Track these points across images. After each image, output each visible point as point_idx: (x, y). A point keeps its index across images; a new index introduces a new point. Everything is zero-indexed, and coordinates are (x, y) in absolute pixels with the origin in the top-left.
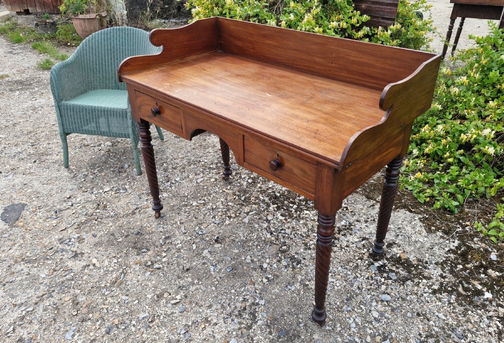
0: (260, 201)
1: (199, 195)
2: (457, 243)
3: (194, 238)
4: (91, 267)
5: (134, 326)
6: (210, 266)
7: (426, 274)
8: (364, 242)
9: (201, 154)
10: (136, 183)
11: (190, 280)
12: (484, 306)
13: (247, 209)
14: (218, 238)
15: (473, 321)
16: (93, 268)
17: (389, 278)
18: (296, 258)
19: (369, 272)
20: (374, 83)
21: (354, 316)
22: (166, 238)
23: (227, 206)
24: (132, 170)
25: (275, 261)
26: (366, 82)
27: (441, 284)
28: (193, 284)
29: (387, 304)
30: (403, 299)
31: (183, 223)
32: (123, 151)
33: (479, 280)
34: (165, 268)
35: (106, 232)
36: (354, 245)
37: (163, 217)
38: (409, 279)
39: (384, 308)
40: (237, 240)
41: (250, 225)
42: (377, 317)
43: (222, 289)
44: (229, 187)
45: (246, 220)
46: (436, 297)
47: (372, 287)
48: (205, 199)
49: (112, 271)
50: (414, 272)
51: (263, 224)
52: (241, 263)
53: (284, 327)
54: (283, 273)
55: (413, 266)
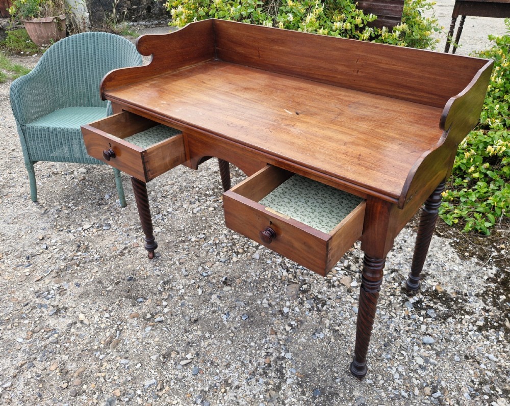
1: (197, 227)
2: (495, 269)
3: (198, 280)
4: (79, 325)
5: (139, 396)
6: (222, 315)
7: (468, 309)
8: (393, 274)
9: (194, 179)
10: (121, 217)
11: (200, 333)
14: (226, 279)
16: (81, 326)
17: (427, 316)
18: (319, 299)
19: (405, 310)
20: (410, 94)
21: (396, 365)
22: (165, 283)
23: (231, 240)
24: (115, 201)
25: (296, 303)
26: (400, 93)
27: (486, 319)
28: (204, 338)
29: (430, 348)
30: (448, 341)
31: (182, 263)
32: (100, 178)
34: (169, 321)
35: (92, 280)
37: (159, 257)
38: (450, 316)
39: (427, 352)
40: (249, 280)
41: (262, 262)
42: (422, 364)
43: (239, 343)
45: (256, 256)
46: (482, 335)
47: (411, 328)
48: (205, 232)
49: (105, 329)
50: (454, 307)
51: (277, 260)
52: (257, 309)
53: (318, 385)
54: (308, 318)
55: (452, 300)
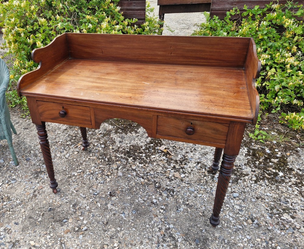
0: (119, 158)
1: (74, 166)
2: (246, 149)
3: (94, 198)
6: (121, 215)
7: (245, 173)
8: (199, 165)
9: (54, 137)
10: (19, 172)
11: (113, 229)
12: (283, 181)
13: (115, 166)
14: (110, 193)
15: (285, 192)
18: (169, 189)
19: (215, 183)
21: (227, 213)
22: (74, 206)
23: (100, 168)
24: (9, 163)
25: (158, 195)
27: (256, 176)
28: (118, 232)
29: (238, 199)
30: (244, 192)
31: (78, 191)
33: (271, 166)
34: (90, 228)
35: (24, 218)
36: (195, 169)
37: (60, 191)
38: (239, 179)
39: (238, 201)
40: (124, 190)
41: (125, 177)
42: (239, 208)
43: (140, 228)
44: (91, 155)
45: (120, 174)
46: (258, 184)
48: (81, 168)
49: (53, 246)
50: (238, 174)
51: (133, 173)
52: (138, 205)
53: (195, 237)
54: (169, 202)
55: (235, 171)
